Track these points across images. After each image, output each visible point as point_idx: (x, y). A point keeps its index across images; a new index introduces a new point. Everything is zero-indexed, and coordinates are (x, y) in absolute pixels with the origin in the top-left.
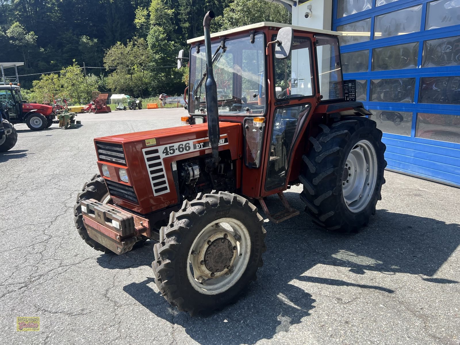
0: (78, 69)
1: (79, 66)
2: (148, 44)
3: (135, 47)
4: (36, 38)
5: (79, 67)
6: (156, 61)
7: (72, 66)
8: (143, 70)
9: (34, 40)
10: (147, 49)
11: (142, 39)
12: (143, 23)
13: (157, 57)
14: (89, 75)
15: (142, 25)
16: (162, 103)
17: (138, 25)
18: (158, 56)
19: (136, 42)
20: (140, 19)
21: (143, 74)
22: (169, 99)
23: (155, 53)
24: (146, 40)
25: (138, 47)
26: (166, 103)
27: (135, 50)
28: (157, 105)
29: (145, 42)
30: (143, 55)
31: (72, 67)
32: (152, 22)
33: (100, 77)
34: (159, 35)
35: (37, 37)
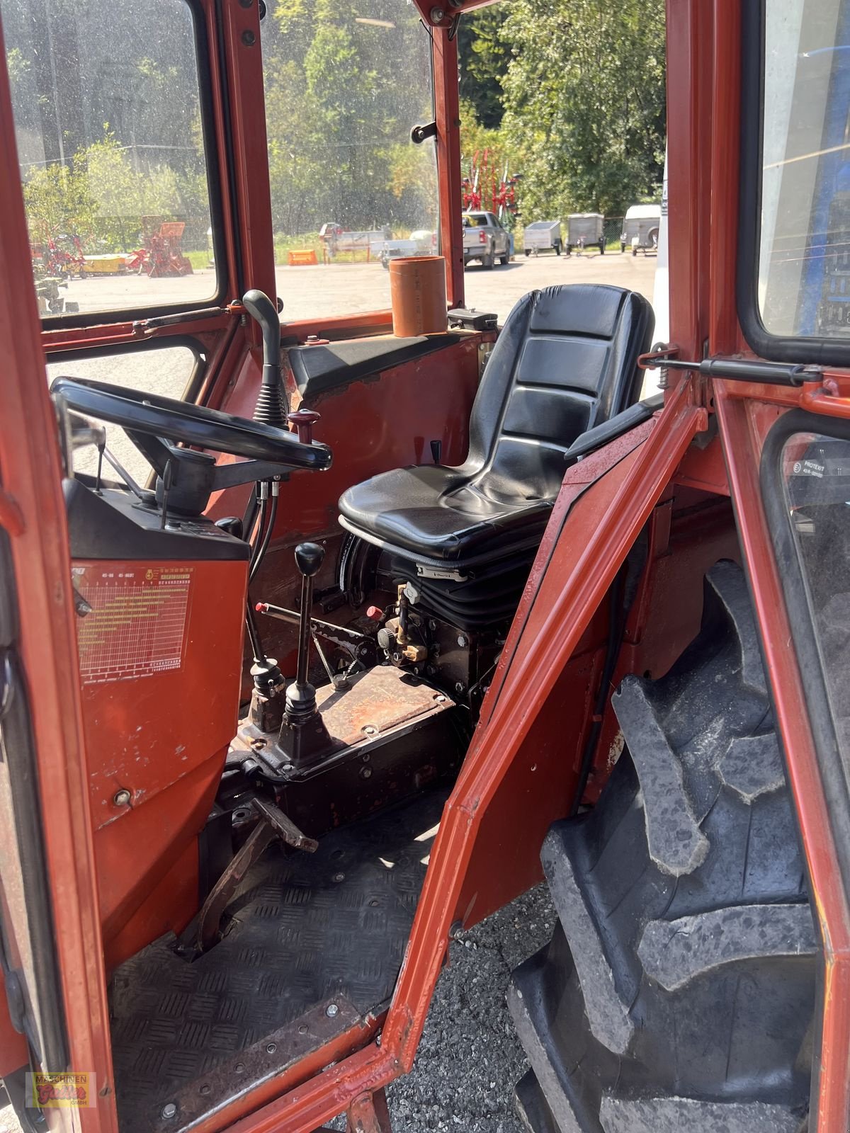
0: (116, 150)
1: (119, 143)
2: (306, 78)
3: (273, 89)
4: (26, 66)
5: (118, 146)
6: (326, 128)
7: (102, 143)
8: (293, 156)
9: (21, 71)
10: (304, 93)
11: (292, 63)
12: (298, 16)
13: (330, 115)
14: (158, 167)
15: (295, 24)
16: (328, 248)
17: (284, 26)
18: (334, 113)
19: (276, 75)
20: (289, 8)
21: (293, 165)
22: (345, 240)
23: (325, 105)
24: (301, 67)
25: (281, 86)
26: (337, 250)
27: (272, 95)
28: (313, 253)
29: (300, 72)
30: (293, 111)
31: (100, 146)
32: (321, 15)
33: (185, 174)
34: (336, 53)
35: (29, 63)
